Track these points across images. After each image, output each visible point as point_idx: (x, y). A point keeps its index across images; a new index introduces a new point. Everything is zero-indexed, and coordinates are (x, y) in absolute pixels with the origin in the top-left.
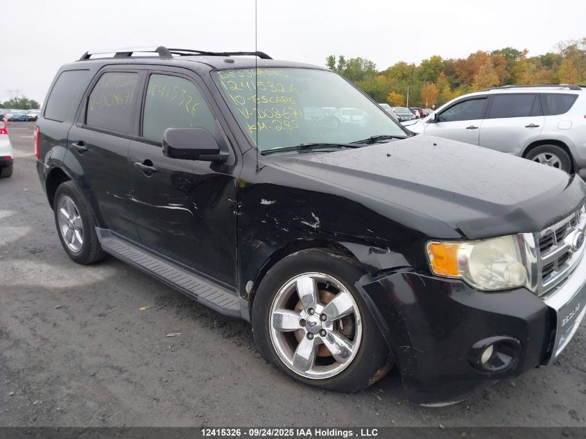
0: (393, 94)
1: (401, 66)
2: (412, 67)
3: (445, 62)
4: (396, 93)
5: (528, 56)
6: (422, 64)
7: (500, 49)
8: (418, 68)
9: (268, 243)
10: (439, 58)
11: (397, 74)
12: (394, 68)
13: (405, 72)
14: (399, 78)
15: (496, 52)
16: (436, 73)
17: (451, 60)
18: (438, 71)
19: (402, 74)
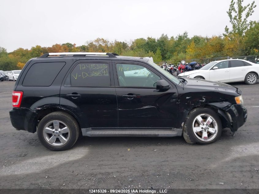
0: (20, 63)
1: (21, 50)
2: (27, 50)
3: (43, 48)
4: (21, 63)
5: (76, 46)
6: (31, 49)
7: (65, 43)
8: (29, 51)
9: (187, 110)
10: (40, 46)
11: (19, 54)
12: (16, 51)
13: (24, 53)
14: (21, 55)
15: (64, 44)
16: (39, 53)
17: (45, 47)
18: (40, 52)
19: (22, 54)
